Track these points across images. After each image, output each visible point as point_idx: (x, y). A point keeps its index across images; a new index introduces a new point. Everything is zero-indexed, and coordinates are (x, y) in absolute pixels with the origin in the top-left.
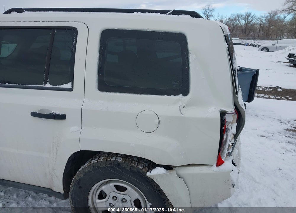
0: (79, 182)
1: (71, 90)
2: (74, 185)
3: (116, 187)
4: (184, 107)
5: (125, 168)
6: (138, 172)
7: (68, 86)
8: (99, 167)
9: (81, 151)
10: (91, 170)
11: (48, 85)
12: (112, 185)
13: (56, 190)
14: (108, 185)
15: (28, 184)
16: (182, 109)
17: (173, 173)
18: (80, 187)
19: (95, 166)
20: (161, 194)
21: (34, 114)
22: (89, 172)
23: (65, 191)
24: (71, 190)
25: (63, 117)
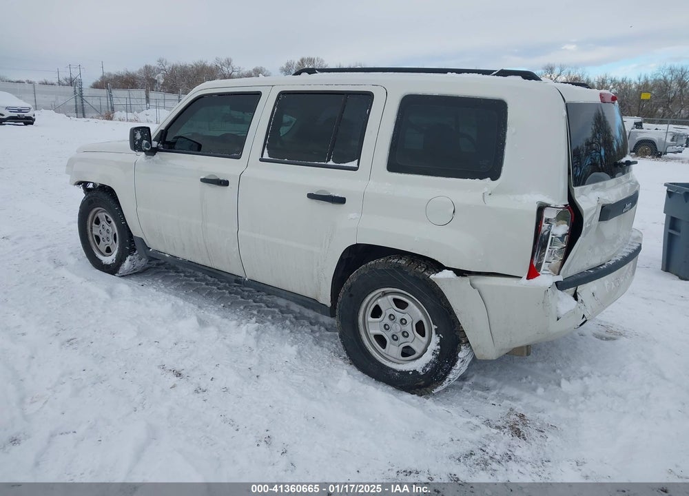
0: (350, 288)
1: (355, 169)
2: (344, 293)
3: (395, 301)
4: (490, 194)
5: (407, 273)
6: (424, 279)
7: (354, 164)
8: (376, 269)
9: (357, 245)
10: (366, 272)
11: (331, 163)
12: (390, 297)
13: (322, 301)
14: (385, 298)
15: (290, 290)
16: (487, 197)
17: (466, 280)
18: (351, 295)
19: (371, 269)
20: (451, 314)
21: (311, 196)
22: (364, 274)
23: (332, 305)
24: (340, 299)
25: (342, 201)
